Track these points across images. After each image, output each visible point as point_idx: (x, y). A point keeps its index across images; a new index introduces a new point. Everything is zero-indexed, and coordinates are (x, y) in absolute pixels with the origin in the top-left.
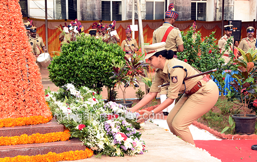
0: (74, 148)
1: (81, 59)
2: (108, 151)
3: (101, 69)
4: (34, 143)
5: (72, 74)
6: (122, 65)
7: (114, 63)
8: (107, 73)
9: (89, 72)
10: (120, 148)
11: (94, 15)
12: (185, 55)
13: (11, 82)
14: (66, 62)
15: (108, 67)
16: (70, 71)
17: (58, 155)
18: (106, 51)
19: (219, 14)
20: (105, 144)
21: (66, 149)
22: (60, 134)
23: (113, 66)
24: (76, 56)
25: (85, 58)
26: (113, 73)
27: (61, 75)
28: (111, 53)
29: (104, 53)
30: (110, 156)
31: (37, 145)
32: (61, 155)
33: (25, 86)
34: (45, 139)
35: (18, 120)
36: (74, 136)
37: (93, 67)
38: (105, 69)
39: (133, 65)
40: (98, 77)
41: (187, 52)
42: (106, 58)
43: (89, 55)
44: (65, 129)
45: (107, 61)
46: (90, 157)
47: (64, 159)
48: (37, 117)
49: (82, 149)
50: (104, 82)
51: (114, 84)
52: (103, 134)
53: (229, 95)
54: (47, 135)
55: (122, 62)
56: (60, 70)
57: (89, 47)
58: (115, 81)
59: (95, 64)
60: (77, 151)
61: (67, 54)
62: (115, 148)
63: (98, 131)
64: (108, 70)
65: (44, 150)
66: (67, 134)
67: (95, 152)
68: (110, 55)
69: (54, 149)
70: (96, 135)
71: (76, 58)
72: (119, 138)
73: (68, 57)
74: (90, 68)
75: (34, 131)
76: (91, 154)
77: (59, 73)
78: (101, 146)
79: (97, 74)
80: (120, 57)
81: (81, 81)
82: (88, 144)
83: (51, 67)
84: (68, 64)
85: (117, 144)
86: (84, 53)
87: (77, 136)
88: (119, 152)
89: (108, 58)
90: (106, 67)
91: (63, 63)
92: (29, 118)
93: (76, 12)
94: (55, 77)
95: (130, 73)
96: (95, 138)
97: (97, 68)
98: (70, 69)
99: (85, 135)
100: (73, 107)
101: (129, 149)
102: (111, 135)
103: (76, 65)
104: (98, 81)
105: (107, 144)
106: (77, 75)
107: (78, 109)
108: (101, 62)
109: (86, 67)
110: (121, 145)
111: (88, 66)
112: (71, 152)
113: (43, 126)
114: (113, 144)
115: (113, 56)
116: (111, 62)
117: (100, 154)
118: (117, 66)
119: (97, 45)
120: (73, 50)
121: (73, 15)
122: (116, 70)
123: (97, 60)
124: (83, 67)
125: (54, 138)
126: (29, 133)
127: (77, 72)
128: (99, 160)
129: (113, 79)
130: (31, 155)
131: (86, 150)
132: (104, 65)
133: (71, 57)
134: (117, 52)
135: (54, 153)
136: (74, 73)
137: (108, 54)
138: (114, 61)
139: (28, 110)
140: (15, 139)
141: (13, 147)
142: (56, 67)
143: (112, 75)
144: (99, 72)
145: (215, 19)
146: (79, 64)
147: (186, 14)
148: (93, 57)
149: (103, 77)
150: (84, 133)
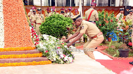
0: (43, 60)
1: (53, 24)
2: (57, 62)
3: (62, 28)
4: (28, 57)
5: (49, 30)
6: (71, 26)
7: (67, 26)
8: (64, 30)
9: (57, 30)
10: (63, 60)
11: (63, 4)
12: (100, 22)
13: (19, 33)
14: (47, 25)
15: (65, 27)
16: (49, 29)
17: (37, 62)
18: (64, 20)
19: (122, 3)
20: (56, 59)
21: (40, 60)
22: (38, 54)
23: (67, 27)
24: (51, 22)
25: (55, 24)
26: (67, 30)
27: (44, 31)
28: (66, 21)
29: (63, 21)
30: (58, 63)
31: (29, 58)
32: (38, 62)
33: (24, 35)
34: (32, 56)
35: (21, 48)
36: (44, 55)
37: (59, 28)
38: (64, 28)
39: (76, 26)
40: (61, 32)
41: (101, 21)
42: (64, 24)
43: (57, 22)
44: (40, 52)
45: (64, 25)
46: (50, 64)
47: (39, 64)
48: (29, 47)
49: (47, 60)
50: (63, 34)
51: (67, 35)
52: (55, 55)
53: (118, 40)
54: (33, 54)
55: (71, 25)
56: (44, 29)
57: (57, 18)
58: (68, 34)
59: (59, 26)
60: (45, 61)
61: (47, 22)
62: (61, 60)
63: (53, 54)
64: (65, 29)
65: (32, 60)
66: (41, 54)
67: (52, 62)
68: (66, 22)
69: (35, 60)
70: (52, 55)
71: (51, 24)
72: (62, 56)
73: (47, 23)
74: (57, 28)
75: (28, 53)
76: (51, 62)
77: (44, 30)
78: (55, 60)
79: (60, 31)
80: (70, 23)
81: (53, 33)
82: (49, 58)
83: (40, 27)
84: (48, 26)
85: (61, 59)
86: (54, 21)
87: (45, 55)
88: (62, 62)
89: (65, 23)
90: (64, 27)
91: (45, 26)
92: (26, 47)
93: (55, 3)
94: (42, 31)
95: (74, 30)
96: (52, 56)
97: (60, 28)
98: (48, 28)
99: (48, 55)
100: (44, 44)
101: (66, 61)
102: (59, 55)
103: (51, 27)
104: (60, 33)
105: (57, 58)
106: (51, 31)
107: (46, 44)
108: (62, 25)
109: (55, 27)
110: (63, 59)
111: (56, 27)
112: (42, 61)
113: (31, 51)
114: (60, 59)
115: (67, 23)
116: (66, 25)
117: (54, 63)
118: (68, 27)
119: (60, 18)
120: (50, 20)
121: (53, 4)
122: (68, 29)
123: (60, 24)
124: (54, 27)
125: (35, 56)
126: (25, 53)
127: (51, 30)
128: (53, 65)
129: (67, 33)
130: (26, 62)
131: (49, 61)
132: (63, 27)
133: (49, 23)
134: (69, 21)
135: (35, 62)
136: (50, 30)
137: (65, 22)
138: (67, 25)
139: (25, 45)
140: (20, 56)
141: (19, 59)
142: (43, 27)
143: (66, 31)
144: (61, 30)
145: (120, 5)
146: (52, 26)
147: (106, 3)
148: (58, 23)
149: (63, 32)
150: (48, 54)
